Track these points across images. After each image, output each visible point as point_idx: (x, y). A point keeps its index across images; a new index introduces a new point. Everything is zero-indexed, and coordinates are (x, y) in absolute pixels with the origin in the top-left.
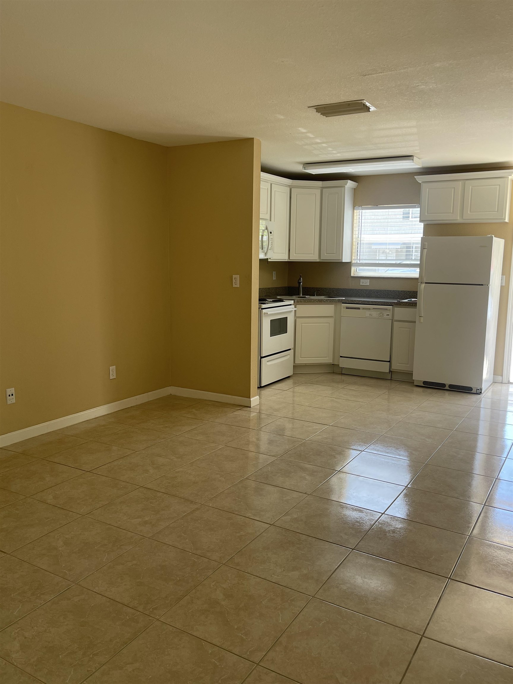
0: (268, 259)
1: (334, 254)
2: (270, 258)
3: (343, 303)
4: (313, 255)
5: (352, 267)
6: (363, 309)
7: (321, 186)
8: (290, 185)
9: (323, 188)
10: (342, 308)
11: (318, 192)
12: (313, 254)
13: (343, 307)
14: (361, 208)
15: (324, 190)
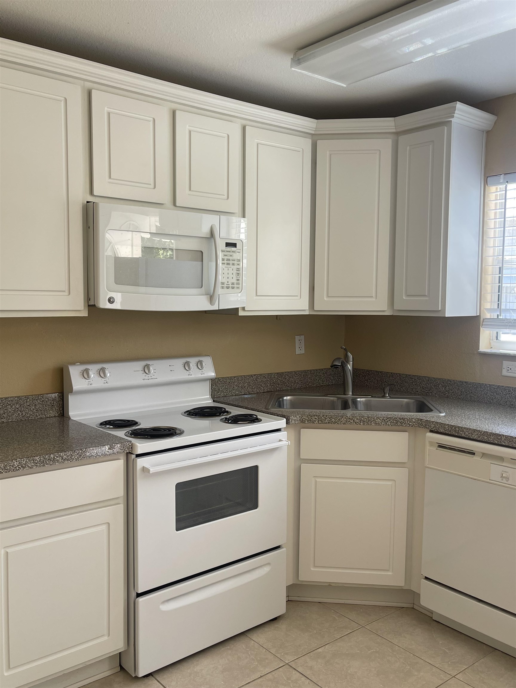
0: (238, 308)
1: (425, 295)
2: (243, 309)
3: (431, 431)
4: (374, 299)
5: (481, 329)
6: (484, 455)
7: (394, 131)
8: (313, 132)
9: (398, 134)
10: (427, 444)
11: (386, 145)
12: (374, 295)
13: (431, 444)
14: (504, 178)
15: (402, 139)
